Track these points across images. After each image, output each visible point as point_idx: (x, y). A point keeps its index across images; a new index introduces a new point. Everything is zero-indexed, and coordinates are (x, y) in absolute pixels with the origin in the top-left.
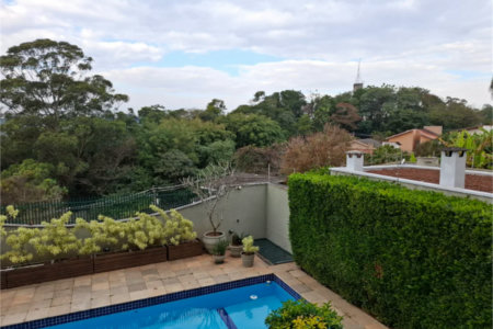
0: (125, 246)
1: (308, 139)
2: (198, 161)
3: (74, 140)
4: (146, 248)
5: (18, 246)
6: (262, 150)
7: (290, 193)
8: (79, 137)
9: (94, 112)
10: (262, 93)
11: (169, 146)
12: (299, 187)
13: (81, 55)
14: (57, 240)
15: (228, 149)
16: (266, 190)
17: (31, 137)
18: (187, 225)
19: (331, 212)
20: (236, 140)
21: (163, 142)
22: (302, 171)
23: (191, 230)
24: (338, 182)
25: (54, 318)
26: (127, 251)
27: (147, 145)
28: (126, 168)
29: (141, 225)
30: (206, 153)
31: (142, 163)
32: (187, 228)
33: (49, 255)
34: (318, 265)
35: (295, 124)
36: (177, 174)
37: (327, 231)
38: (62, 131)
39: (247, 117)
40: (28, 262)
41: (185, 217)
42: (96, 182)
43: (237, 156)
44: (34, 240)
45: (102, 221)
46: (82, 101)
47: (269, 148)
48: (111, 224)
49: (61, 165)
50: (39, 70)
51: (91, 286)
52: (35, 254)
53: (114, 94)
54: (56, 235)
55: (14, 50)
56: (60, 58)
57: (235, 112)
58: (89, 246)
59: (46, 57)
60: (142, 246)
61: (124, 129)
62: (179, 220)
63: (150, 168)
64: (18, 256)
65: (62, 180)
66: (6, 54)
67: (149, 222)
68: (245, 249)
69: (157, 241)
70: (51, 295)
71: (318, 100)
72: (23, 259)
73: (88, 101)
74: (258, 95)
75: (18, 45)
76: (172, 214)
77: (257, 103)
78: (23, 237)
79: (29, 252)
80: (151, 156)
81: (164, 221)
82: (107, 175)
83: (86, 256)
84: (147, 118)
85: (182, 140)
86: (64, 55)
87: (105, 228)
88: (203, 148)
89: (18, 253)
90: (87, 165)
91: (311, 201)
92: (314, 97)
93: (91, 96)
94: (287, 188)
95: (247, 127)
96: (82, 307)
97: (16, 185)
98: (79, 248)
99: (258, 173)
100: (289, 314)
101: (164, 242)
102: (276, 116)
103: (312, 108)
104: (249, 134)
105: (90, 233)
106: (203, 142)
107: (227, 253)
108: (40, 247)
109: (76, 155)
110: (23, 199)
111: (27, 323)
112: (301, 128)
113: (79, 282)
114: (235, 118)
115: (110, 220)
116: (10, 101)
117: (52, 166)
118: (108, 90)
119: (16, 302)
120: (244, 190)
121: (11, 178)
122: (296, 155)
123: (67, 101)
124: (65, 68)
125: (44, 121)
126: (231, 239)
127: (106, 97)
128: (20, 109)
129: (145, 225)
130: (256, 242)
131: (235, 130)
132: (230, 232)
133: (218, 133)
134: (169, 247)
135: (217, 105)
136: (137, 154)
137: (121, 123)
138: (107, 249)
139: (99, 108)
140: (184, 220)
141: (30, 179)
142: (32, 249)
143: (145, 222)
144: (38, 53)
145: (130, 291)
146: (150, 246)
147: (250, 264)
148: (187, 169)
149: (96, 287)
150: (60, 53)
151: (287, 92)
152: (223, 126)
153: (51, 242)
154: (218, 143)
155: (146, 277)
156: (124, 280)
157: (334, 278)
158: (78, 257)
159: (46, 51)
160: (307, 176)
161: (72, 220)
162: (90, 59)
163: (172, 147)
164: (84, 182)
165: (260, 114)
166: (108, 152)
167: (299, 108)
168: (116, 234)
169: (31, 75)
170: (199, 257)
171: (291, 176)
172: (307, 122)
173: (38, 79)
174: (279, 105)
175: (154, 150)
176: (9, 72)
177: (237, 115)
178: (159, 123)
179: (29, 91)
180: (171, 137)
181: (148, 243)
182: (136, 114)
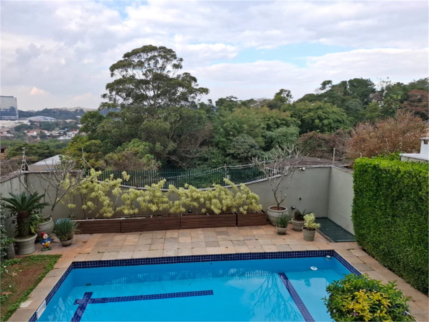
0: (204, 210)
1: (378, 125)
2: (263, 144)
3: (167, 125)
4: (220, 214)
5: (128, 202)
6: (326, 136)
7: (355, 177)
8: (171, 123)
9: (183, 103)
10: (329, 82)
11: (240, 132)
12: (366, 171)
13: (174, 57)
14: (155, 200)
15: (292, 135)
16: (330, 172)
17: (138, 122)
18: (254, 198)
19: (399, 198)
20: (300, 127)
21: (235, 128)
22: (370, 156)
23: (257, 202)
24: (409, 168)
25: (152, 259)
26: (205, 214)
27: (222, 130)
28: (205, 149)
29: (217, 194)
30: (271, 138)
31: (217, 145)
32: (254, 200)
33: (149, 211)
34: (381, 247)
35: (362, 111)
36: (245, 155)
37: (393, 216)
38: (159, 118)
39: (312, 105)
40: (134, 215)
41: (252, 191)
42: (182, 159)
43: (301, 140)
44: (140, 199)
45: (187, 189)
46: (174, 94)
47: (333, 134)
48: (194, 191)
49: (158, 145)
50: (144, 70)
51: (177, 238)
52: (140, 209)
53: (197, 87)
54: (154, 196)
55: (127, 55)
56: (159, 59)
57: (301, 100)
58: (177, 207)
59: (149, 59)
60: (217, 211)
61: (204, 116)
62: (247, 193)
63: (223, 149)
64: (128, 209)
65: (158, 156)
66: (122, 59)
67: (223, 193)
68: (306, 224)
69: (229, 208)
70: (150, 241)
71: (389, 88)
72: (132, 212)
73: (178, 94)
74: (325, 84)
75: (130, 51)
76: (242, 188)
77: (323, 92)
78: (132, 196)
79: (136, 207)
80: (224, 139)
81: (235, 193)
82: (191, 154)
83: (175, 215)
84: (222, 107)
85: (250, 126)
86: (162, 57)
87: (189, 194)
88: (269, 133)
89: (129, 207)
90: (175, 145)
91: (379, 185)
92: (385, 85)
93: (181, 89)
94: (352, 172)
95: (312, 114)
96: (171, 254)
97: (127, 158)
98: (171, 208)
99: (321, 157)
100: (351, 286)
101: (234, 210)
102: (342, 103)
103: (381, 96)
104: (313, 121)
105: (178, 197)
106: (269, 128)
107: (289, 226)
108: (143, 204)
109: (168, 137)
110: (131, 168)
111: (133, 260)
112: (368, 115)
113: (170, 234)
114: (302, 106)
115: (193, 188)
116: (124, 95)
117: (151, 145)
118: (193, 84)
119: (126, 243)
120: (308, 172)
121: (124, 153)
122: (364, 140)
123: (164, 94)
124: (163, 68)
125: (146, 110)
126: (293, 214)
127: (192, 91)
128: (131, 101)
129: (220, 195)
130: (317, 220)
131: (300, 117)
132: (293, 209)
133: (284, 120)
134: (238, 215)
135: (284, 95)
136: (213, 137)
137: (202, 111)
138: (190, 211)
139: (186, 100)
140: (251, 194)
141: (136, 154)
142: (138, 205)
143: (220, 192)
144: (144, 56)
145: (207, 246)
146: (223, 212)
147: (312, 239)
148: (254, 151)
149: (182, 240)
150: (159, 55)
151: (355, 80)
152: (288, 113)
153: (151, 201)
154: (283, 129)
155: (220, 237)
156: (202, 237)
157: (398, 262)
158: (169, 214)
159: (150, 55)
160: (375, 161)
161: (166, 186)
162: (181, 60)
163: (242, 132)
164: (173, 158)
165: (326, 102)
166: (191, 135)
167: (366, 96)
168: (197, 199)
169: (139, 74)
170: (263, 227)
171: (358, 160)
172: (376, 109)
173: (143, 77)
174: (346, 93)
175: (227, 134)
176: (124, 73)
177: (303, 102)
178: (232, 112)
179: (137, 86)
180: (241, 123)
181: (221, 209)
182: (214, 104)
